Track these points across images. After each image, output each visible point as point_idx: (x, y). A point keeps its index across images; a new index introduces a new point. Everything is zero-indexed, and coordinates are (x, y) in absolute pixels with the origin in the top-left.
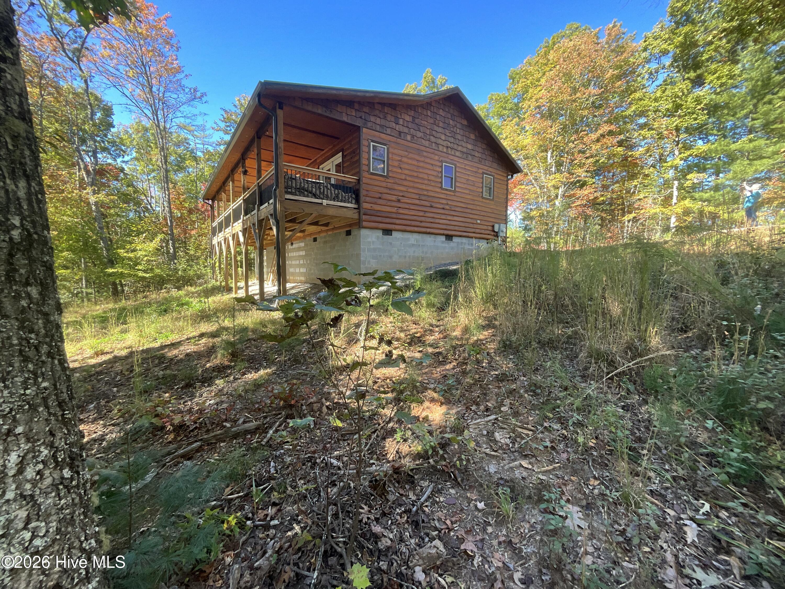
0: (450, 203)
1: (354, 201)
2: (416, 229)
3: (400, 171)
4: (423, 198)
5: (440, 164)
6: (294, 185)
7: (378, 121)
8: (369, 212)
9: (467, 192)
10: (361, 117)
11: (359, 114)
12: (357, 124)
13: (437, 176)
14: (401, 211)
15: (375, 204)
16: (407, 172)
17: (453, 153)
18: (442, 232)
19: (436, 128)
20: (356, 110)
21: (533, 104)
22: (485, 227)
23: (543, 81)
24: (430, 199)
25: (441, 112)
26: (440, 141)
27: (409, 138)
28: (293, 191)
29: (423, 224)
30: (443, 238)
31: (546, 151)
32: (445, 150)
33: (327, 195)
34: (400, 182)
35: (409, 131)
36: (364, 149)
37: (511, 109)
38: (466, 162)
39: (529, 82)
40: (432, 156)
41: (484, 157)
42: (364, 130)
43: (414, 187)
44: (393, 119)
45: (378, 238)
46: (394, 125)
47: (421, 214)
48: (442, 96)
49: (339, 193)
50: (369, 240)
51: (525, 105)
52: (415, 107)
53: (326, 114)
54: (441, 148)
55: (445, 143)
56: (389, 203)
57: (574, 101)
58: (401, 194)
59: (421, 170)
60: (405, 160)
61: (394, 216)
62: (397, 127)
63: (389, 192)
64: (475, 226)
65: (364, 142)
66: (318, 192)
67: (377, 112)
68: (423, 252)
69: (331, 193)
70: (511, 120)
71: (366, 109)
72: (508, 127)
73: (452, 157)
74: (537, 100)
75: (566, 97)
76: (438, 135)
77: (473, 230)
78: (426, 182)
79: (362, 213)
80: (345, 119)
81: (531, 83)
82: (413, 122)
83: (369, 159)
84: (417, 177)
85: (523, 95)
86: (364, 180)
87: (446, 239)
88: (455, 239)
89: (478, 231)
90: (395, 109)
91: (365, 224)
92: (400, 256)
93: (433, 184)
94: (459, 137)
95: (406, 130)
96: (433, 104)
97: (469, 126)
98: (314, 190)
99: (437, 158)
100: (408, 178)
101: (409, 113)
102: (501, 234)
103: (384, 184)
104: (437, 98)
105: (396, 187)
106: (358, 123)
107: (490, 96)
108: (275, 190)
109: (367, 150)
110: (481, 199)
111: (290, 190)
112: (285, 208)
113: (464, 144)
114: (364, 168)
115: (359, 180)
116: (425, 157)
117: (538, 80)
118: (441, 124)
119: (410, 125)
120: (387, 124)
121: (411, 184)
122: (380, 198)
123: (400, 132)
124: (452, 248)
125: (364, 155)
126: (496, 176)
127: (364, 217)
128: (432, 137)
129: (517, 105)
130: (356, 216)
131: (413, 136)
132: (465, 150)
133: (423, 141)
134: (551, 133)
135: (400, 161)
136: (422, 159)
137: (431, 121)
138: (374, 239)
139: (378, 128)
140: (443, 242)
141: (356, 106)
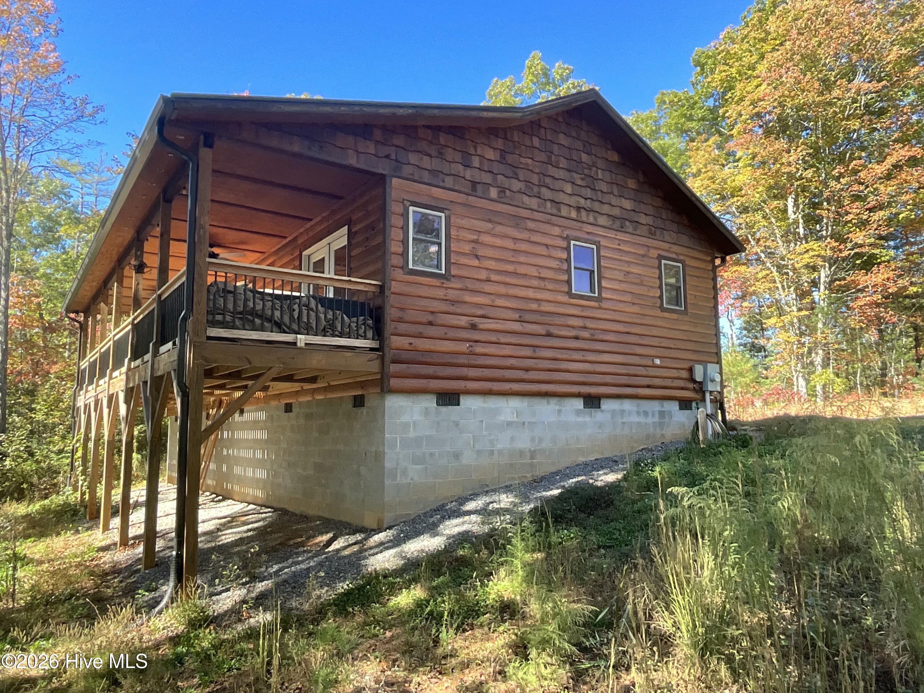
0: (590, 324)
1: (370, 334)
2: (516, 387)
3: (476, 263)
4: (528, 317)
5: (564, 244)
6: (230, 306)
7: (426, 162)
8: (405, 356)
9: (628, 298)
10: (387, 157)
11: (386, 150)
12: (380, 171)
13: (560, 270)
14: (479, 349)
15: (420, 336)
16: (492, 264)
17: (591, 220)
18: (575, 389)
19: (552, 171)
20: (377, 142)
21: (747, 110)
22: (674, 373)
23: (762, 68)
24: (547, 319)
25: (562, 139)
26: (561, 197)
27: (494, 193)
28: (228, 318)
29: (532, 375)
30: (579, 404)
31: (784, 197)
32: (574, 214)
33: (308, 323)
34: (478, 286)
35: (495, 180)
36: (395, 220)
37: (703, 119)
38: (620, 236)
39: (734, 70)
40: (546, 228)
41: (659, 223)
42: (395, 181)
43: (507, 296)
44: (458, 157)
45: (426, 412)
46: (460, 167)
47: (527, 352)
48: (562, 109)
49: (335, 318)
50: (405, 418)
51: (732, 111)
52: (505, 130)
53: (311, 154)
54: (564, 211)
55: (573, 201)
56: (452, 334)
57: (830, 104)
58: (480, 312)
59: (522, 259)
60: (486, 239)
61: (463, 360)
62: (468, 174)
63: (452, 309)
64: (652, 372)
65: (395, 208)
66: (286, 319)
67: (423, 145)
68: (533, 439)
69: (318, 318)
70: (706, 140)
71: (399, 140)
72: (701, 153)
73: (590, 229)
74: (754, 103)
75: (812, 97)
76: (557, 185)
77: (646, 381)
78: (535, 283)
79: (387, 359)
80: (352, 161)
81: (739, 73)
82: (502, 160)
83: (405, 242)
84: (515, 274)
85: (724, 93)
86: (395, 287)
87: (586, 405)
88: (607, 405)
89: (657, 382)
90: (462, 138)
91: (394, 382)
92: (479, 452)
93: (550, 286)
94: (604, 187)
95: (487, 178)
96: (544, 124)
97: (624, 164)
98: (277, 314)
99: (557, 231)
100: (494, 277)
101: (494, 144)
102: (710, 387)
103: (440, 293)
104: (550, 113)
105: (468, 298)
106: (381, 168)
107: (659, 96)
108: (185, 319)
109: (400, 223)
110: (658, 313)
111: (219, 318)
112: (206, 360)
113: (614, 201)
114: (396, 260)
115: (382, 288)
116: (530, 230)
117: (752, 68)
118: (563, 163)
119: (496, 168)
120: (446, 167)
121: (502, 290)
122: (430, 323)
123: (474, 184)
124: (601, 426)
125: (395, 234)
126: (689, 262)
127: (394, 368)
128: (544, 190)
129: (713, 110)
130: (375, 366)
131: (502, 190)
132: (616, 212)
133: (526, 199)
134: (789, 164)
135: (476, 242)
136: (525, 235)
137: (542, 157)
138: (417, 417)
139: (426, 177)
140: (578, 413)
141: (378, 134)
